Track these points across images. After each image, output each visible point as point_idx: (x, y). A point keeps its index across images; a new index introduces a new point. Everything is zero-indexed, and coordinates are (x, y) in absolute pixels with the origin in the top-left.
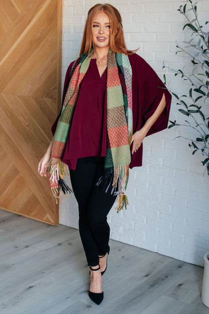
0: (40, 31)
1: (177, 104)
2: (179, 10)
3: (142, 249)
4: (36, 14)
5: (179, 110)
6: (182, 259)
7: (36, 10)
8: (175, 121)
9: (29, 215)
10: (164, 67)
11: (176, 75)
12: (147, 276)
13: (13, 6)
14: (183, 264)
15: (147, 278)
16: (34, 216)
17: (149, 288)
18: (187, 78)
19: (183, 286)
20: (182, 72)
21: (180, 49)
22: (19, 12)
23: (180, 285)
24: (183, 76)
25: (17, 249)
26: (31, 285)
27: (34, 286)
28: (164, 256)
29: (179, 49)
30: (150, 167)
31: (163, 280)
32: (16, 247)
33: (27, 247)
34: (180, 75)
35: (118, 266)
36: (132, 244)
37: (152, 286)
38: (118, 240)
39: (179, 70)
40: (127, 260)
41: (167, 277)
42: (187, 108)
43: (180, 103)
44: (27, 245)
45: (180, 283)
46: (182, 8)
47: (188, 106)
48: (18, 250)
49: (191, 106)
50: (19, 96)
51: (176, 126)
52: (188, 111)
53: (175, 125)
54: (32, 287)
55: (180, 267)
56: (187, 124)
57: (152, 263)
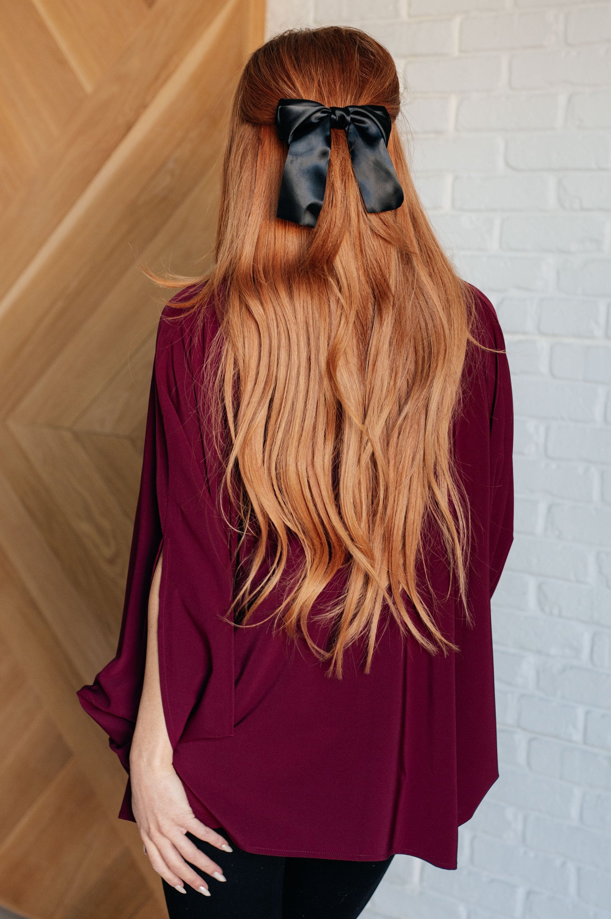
0: (171, 164)
4: (153, 97)
7: (157, 78)
13: (62, 62)
22: (89, 87)
50: (77, 436)
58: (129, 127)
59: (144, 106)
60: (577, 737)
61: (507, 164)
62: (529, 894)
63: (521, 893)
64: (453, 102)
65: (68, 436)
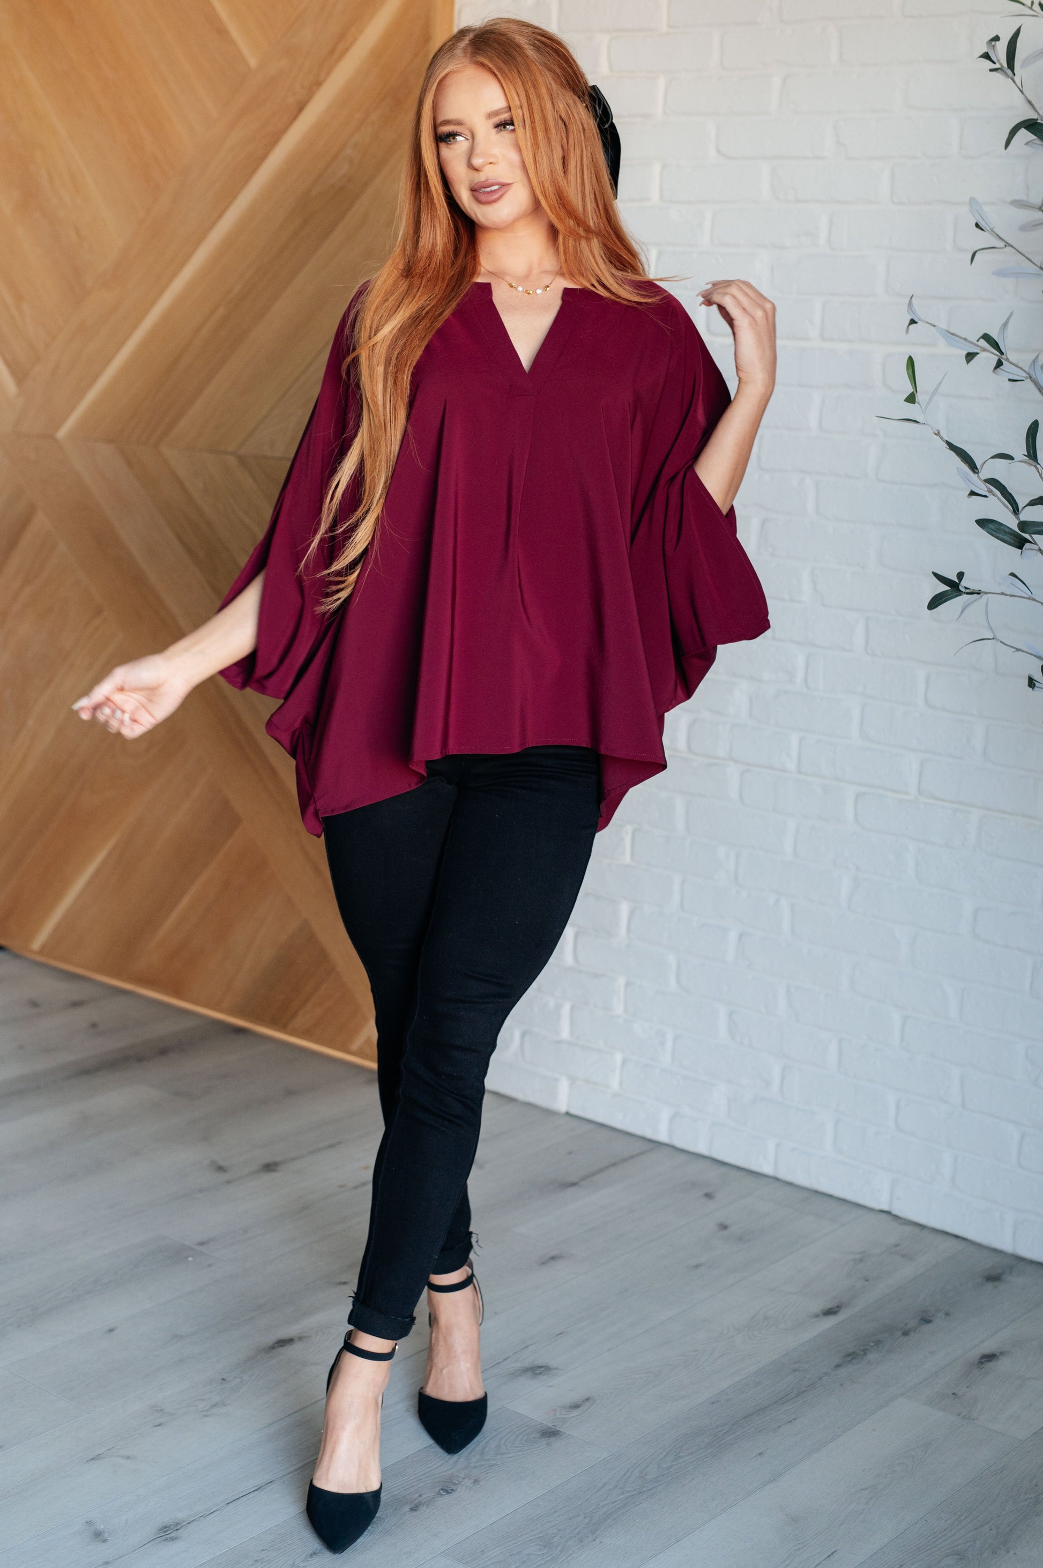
0: (348, 151)
1: (973, 493)
2: (986, 56)
3: (816, 1192)
4: (329, 73)
5: (982, 523)
6: (1005, 1243)
7: (332, 51)
8: (961, 575)
9: (283, 1028)
10: (913, 322)
11: (970, 356)
12: (829, 1312)
13: (222, 32)
14: (1011, 1268)
15: (831, 1321)
16: (306, 1034)
17: (838, 1366)
18: (1020, 374)
19: (1002, 1365)
20: (995, 345)
21: (990, 241)
22: (253, 62)
23: (990, 1357)
24: (999, 364)
25: (224, 1177)
26: (284, 1333)
27: (300, 1339)
28: (922, 1227)
29: (984, 239)
30: (858, 796)
31: (906, 1334)
32: (221, 1169)
33: (270, 1167)
34: (988, 357)
35: (697, 1267)
36: (768, 1169)
37: (852, 1356)
38: (702, 1149)
39: (986, 337)
40: (740, 1239)
41: (926, 1321)
42: (1016, 510)
43: (982, 488)
44: (268, 1159)
45: (989, 1347)
46: (1002, 47)
47: (1021, 502)
48: (228, 1182)
49: (1033, 503)
50: (242, 461)
51: (964, 598)
52: (1023, 525)
53: (959, 593)
54: (289, 1341)
55: (993, 1278)
56: (1019, 589)
57: (858, 1256)
58: (301, 107)
59: (318, 84)
60: (791, 766)
61: (719, 151)
62: (741, 936)
63: (733, 936)
64: (661, 82)
65: (232, 460)
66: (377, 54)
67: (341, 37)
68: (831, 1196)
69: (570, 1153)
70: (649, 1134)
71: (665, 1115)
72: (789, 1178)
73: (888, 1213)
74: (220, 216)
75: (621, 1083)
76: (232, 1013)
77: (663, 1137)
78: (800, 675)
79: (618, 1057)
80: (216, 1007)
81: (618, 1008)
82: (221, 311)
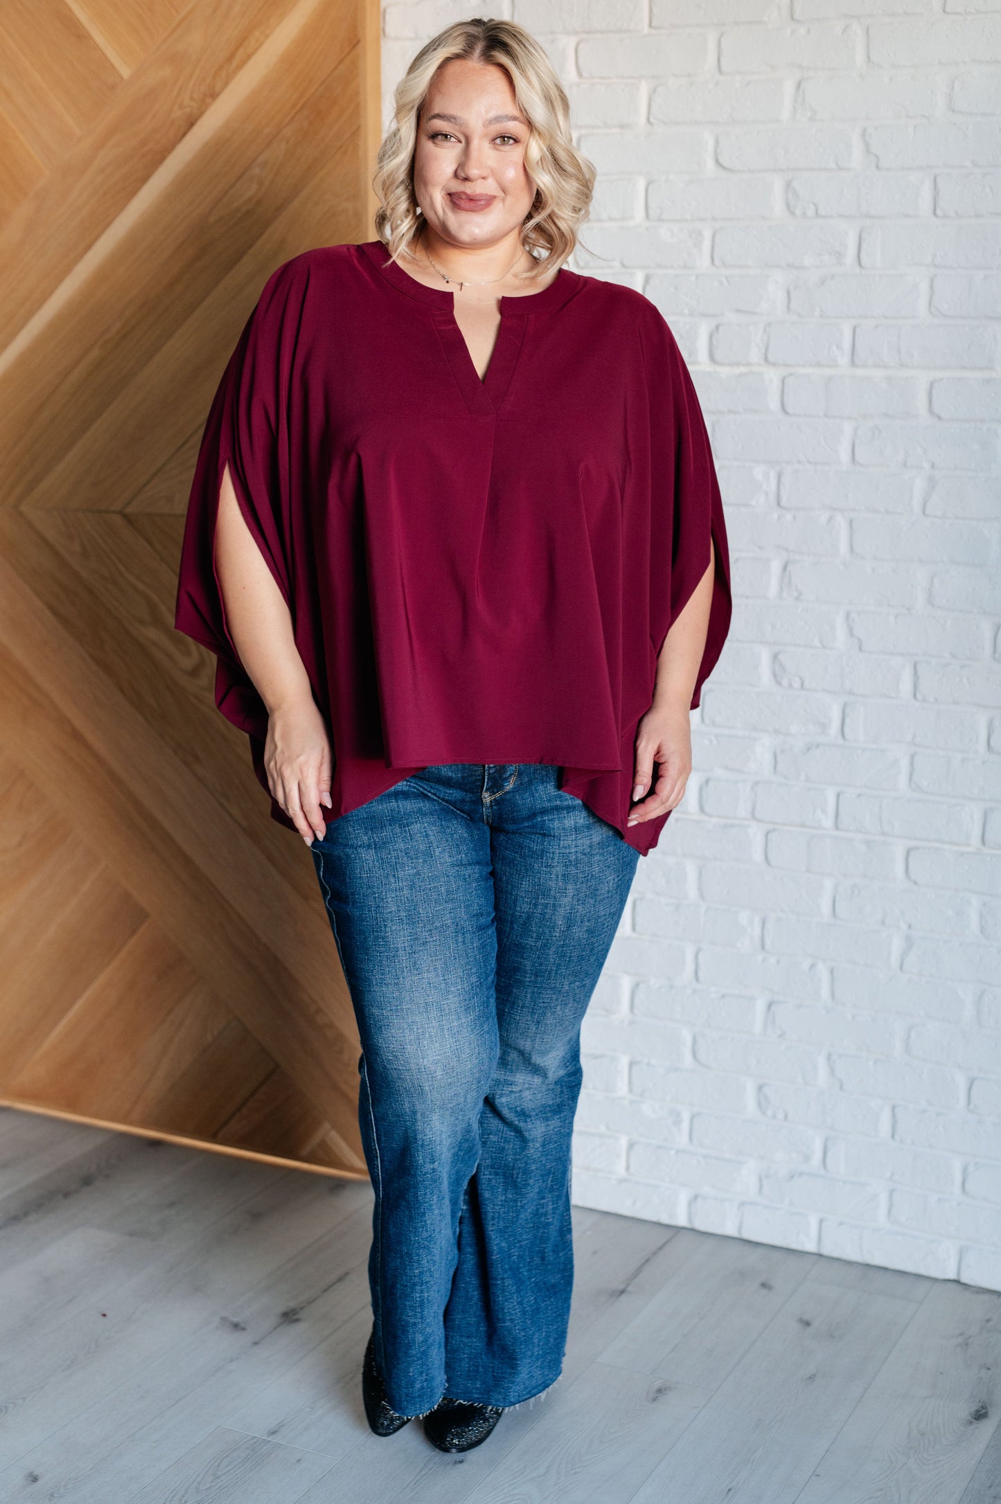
0: (256, 171)
12: (979, 1416)
13: (79, 34)
22: (126, 72)
25: (246, 1337)
30: (909, 851)
32: (237, 1327)
33: (291, 1316)
35: (811, 1378)
36: (810, 1247)
38: (730, 1230)
40: (830, 1336)
44: (284, 1306)
48: (254, 1344)
57: (960, 1340)
58: (191, 123)
59: (214, 96)
60: (828, 822)
61: (717, 162)
62: (770, 1005)
63: (760, 1005)
64: (644, 90)
65: (118, 520)
66: (289, 60)
67: (242, 41)
68: (886, 1269)
69: (595, 1253)
70: (665, 1219)
71: (683, 1197)
72: (835, 1254)
73: (957, 1282)
74: (89, 247)
75: (628, 1168)
76: (143, 1124)
77: (682, 1221)
78: (836, 724)
79: (624, 1142)
80: (124, 1120)
81: (622, 1088)
82: (96, 353)
